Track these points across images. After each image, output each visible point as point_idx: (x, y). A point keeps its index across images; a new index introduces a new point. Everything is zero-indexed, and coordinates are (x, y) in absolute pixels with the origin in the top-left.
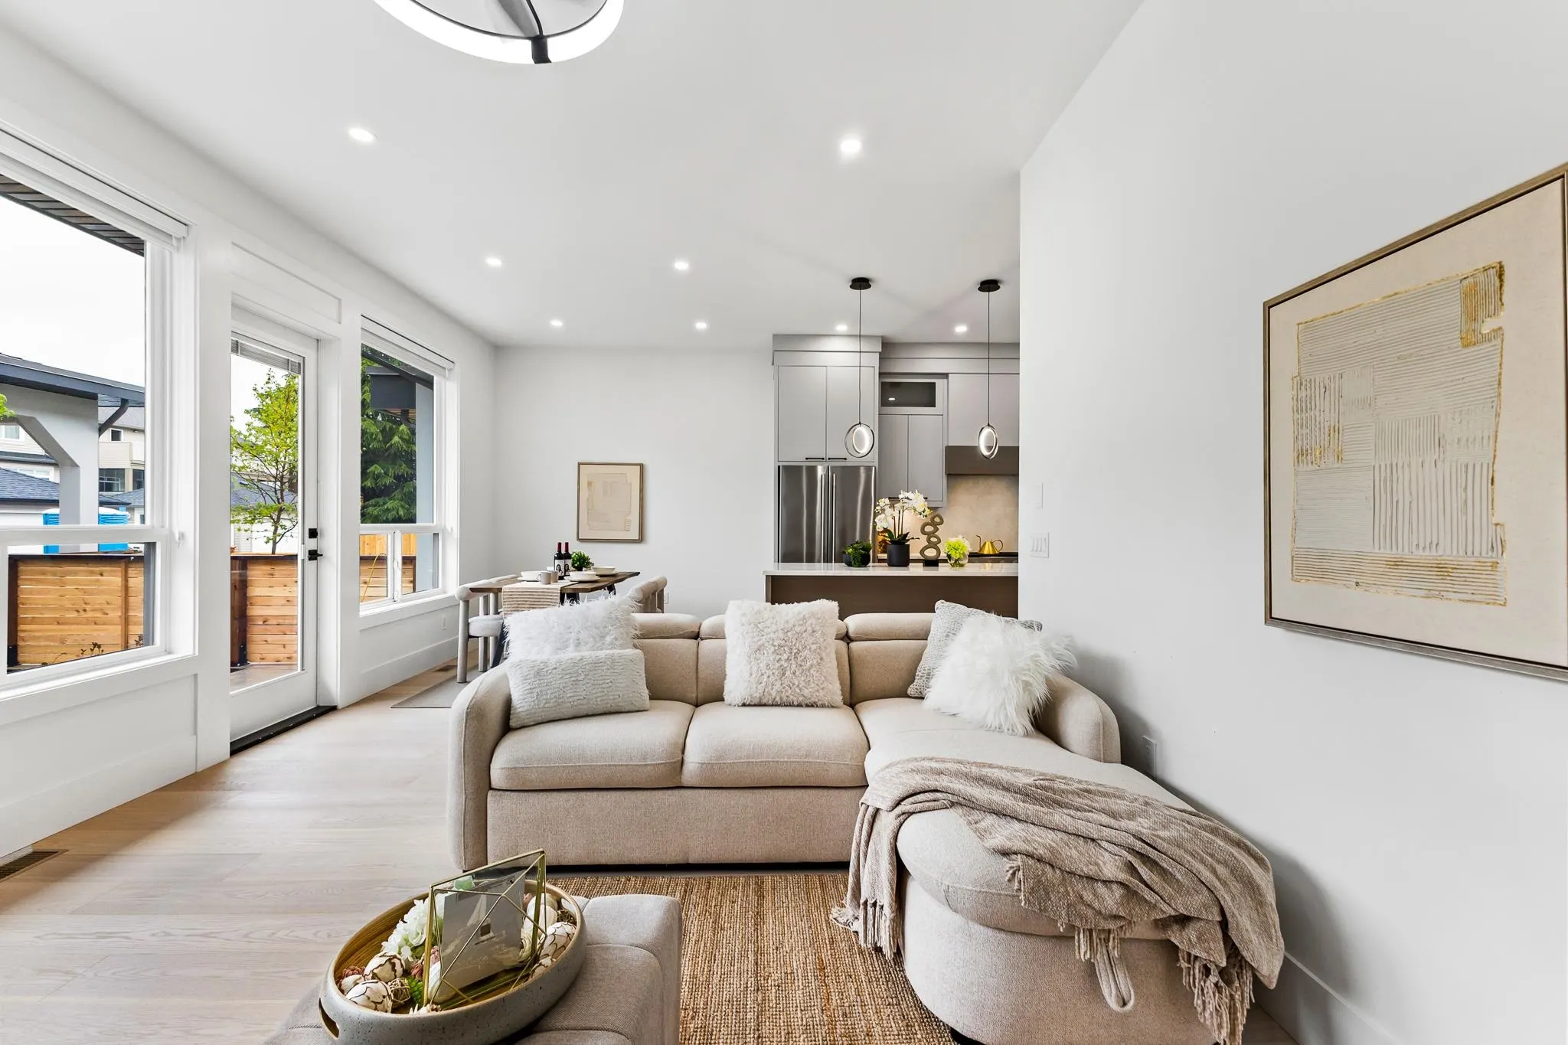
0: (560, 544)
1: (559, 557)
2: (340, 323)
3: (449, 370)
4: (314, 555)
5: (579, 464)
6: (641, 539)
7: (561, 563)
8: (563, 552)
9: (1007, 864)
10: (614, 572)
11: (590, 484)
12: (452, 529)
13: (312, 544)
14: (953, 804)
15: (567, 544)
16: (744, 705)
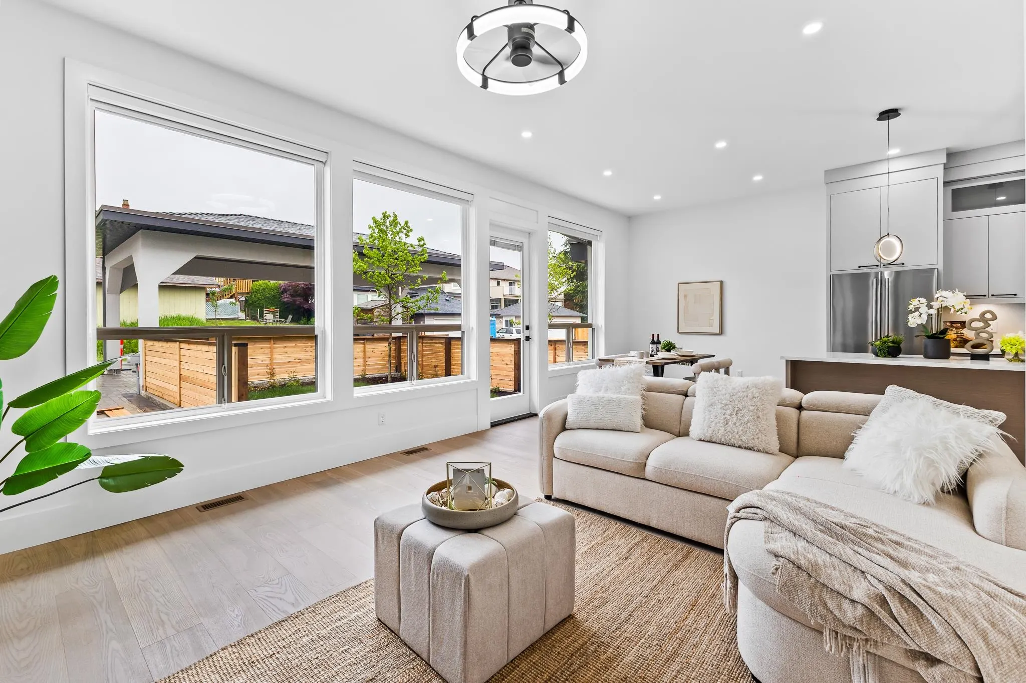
0: (653, 335)
1: (653, 342)
2: (538, 223)
3: (600, 236)
4: (528, 338)
5: (679, 284)
6: (721, 332)
7: (654, 346)
8: (656, 339)
9: (774, 562)
10: (693, 354)
11: (685, 296)
12: (601, 326)
13: (527, 333)
14: (765, 519)
15: (658, 335)
16: (700, 440)
